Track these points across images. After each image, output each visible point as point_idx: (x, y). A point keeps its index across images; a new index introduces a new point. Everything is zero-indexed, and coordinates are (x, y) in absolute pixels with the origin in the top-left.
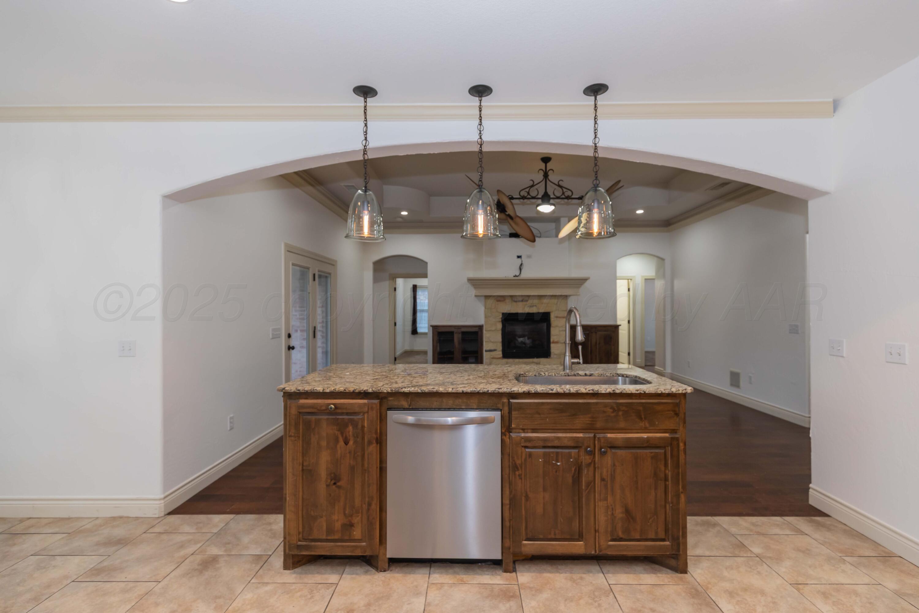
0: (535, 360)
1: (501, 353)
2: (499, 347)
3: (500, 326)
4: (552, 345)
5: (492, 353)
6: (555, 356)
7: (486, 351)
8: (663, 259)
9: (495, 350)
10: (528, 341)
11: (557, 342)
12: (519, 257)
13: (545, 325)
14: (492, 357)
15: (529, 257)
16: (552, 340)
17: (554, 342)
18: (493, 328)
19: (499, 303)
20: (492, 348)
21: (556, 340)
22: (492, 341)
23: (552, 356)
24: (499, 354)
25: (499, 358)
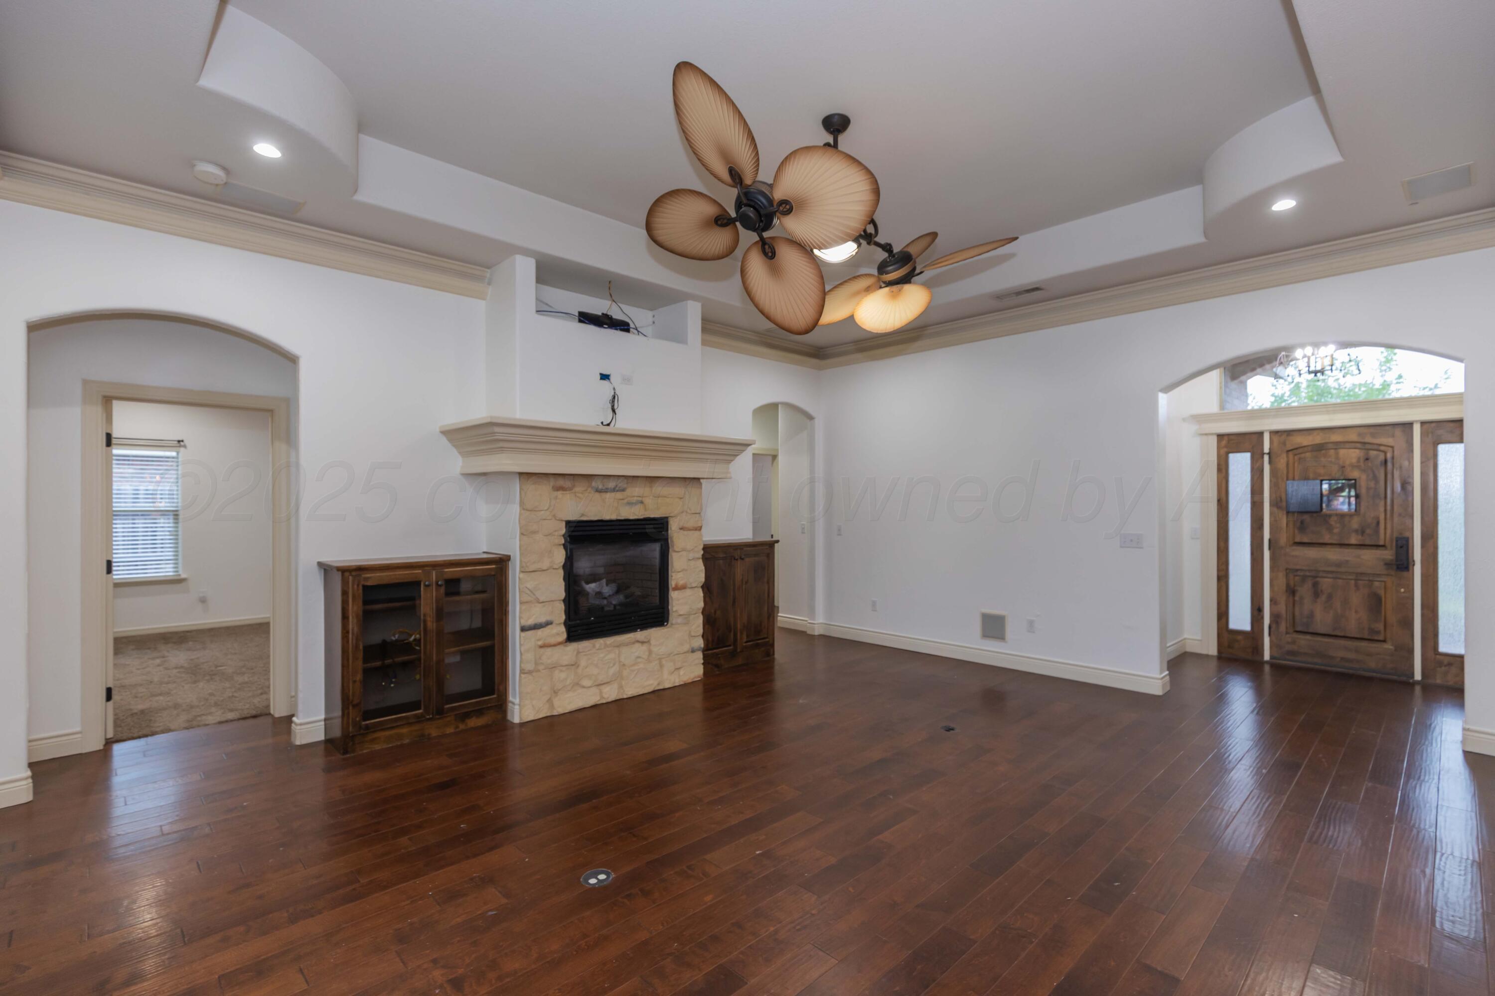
0: (640, 635)
1: (562, 629)
2: (558, 613)
3: (560, 556)
4: (674, 595)
5: (540, 633)
6: (680, 620)
7: (523, 629)
8: (811, 418)
9: (548, 623)
10: (607, 590)
11: (683, 588)
12: (605, 377)
13: (657, 547)
14: (540, 643)
15: (627, 380)
16: (672, 583)
17: (676, 588)
18: (546, 564)
19: (559, 494)
20: (543, 620)
21: (681, 583)
22: (542, 599)
23: (673, 618)
24: (559, 631)
25: (560, 644)
